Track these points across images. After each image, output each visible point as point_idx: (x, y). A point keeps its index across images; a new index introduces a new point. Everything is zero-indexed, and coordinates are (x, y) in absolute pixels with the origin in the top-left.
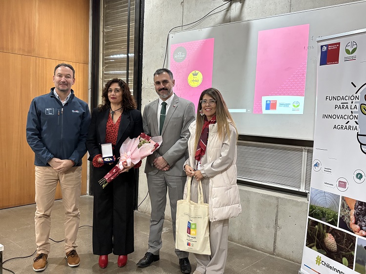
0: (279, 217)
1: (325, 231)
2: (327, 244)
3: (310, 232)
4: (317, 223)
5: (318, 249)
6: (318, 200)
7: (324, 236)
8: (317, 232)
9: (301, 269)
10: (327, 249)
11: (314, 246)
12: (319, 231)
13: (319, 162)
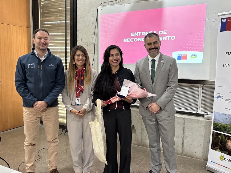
0: (185, 131)
1: (227, 139)
2: (228, 147)
3: (214, 140)
4: (220, 134)
5: (221, 151)
6: (220, 120)
7: (226, 142)
8: (220, 140)
9: (208, 164)
10: (229, 150)
11: (218, 149)
12: (221, 139)
13: (221, 95)
